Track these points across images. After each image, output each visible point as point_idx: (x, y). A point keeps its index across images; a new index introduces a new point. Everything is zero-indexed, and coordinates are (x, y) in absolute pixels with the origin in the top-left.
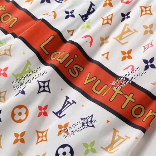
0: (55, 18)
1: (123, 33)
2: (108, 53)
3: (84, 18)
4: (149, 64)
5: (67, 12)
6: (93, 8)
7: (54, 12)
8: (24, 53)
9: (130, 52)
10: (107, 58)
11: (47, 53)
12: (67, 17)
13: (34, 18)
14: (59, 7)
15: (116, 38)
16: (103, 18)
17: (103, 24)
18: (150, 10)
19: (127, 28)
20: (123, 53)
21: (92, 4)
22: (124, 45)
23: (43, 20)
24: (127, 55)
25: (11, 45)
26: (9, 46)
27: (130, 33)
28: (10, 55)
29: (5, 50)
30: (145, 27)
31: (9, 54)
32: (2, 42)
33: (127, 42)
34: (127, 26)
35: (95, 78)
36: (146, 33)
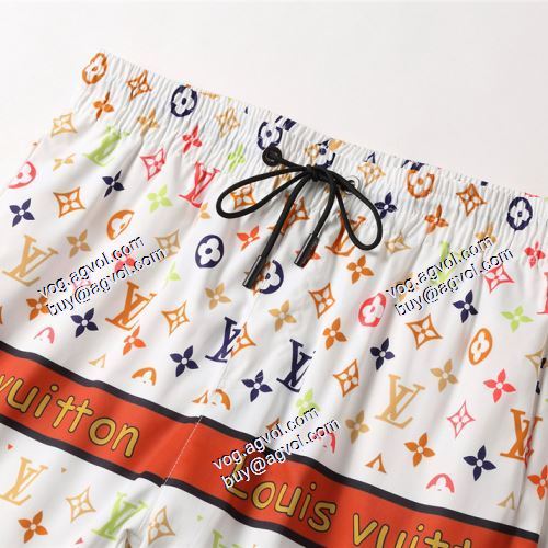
0: (228, 407)
1: (395, 400)
2: (379, 457)
3: (290, 384)
4: (480, 463)
5: (248, 383)
6: (301, 353)
7: (219, 391)
8: (200, 518)
9: (424, 440)
10: (381, 469)
11: (243, 496)
12: (254, 395)
13: (175, 417)
14: (226, 374)
15: (383, 418)
16: (337, 376)
17: (344, 394)
18: (431, 328)
19: (399, 386)
20: (411, 446)
21: (296, 345)
22: (407, 427)
23: (205, 421)
24: (420, 450)
25: (164, 510)
26: (162, 514)
27: (409, 395)
28: (171, 533)
29: (157, 526)
30: (437, 372)
31: (167, 531)
32: (134, 504)
33: (410, 419)
34: (398, 382)
35: (374, 525)
36: (442, 385)
